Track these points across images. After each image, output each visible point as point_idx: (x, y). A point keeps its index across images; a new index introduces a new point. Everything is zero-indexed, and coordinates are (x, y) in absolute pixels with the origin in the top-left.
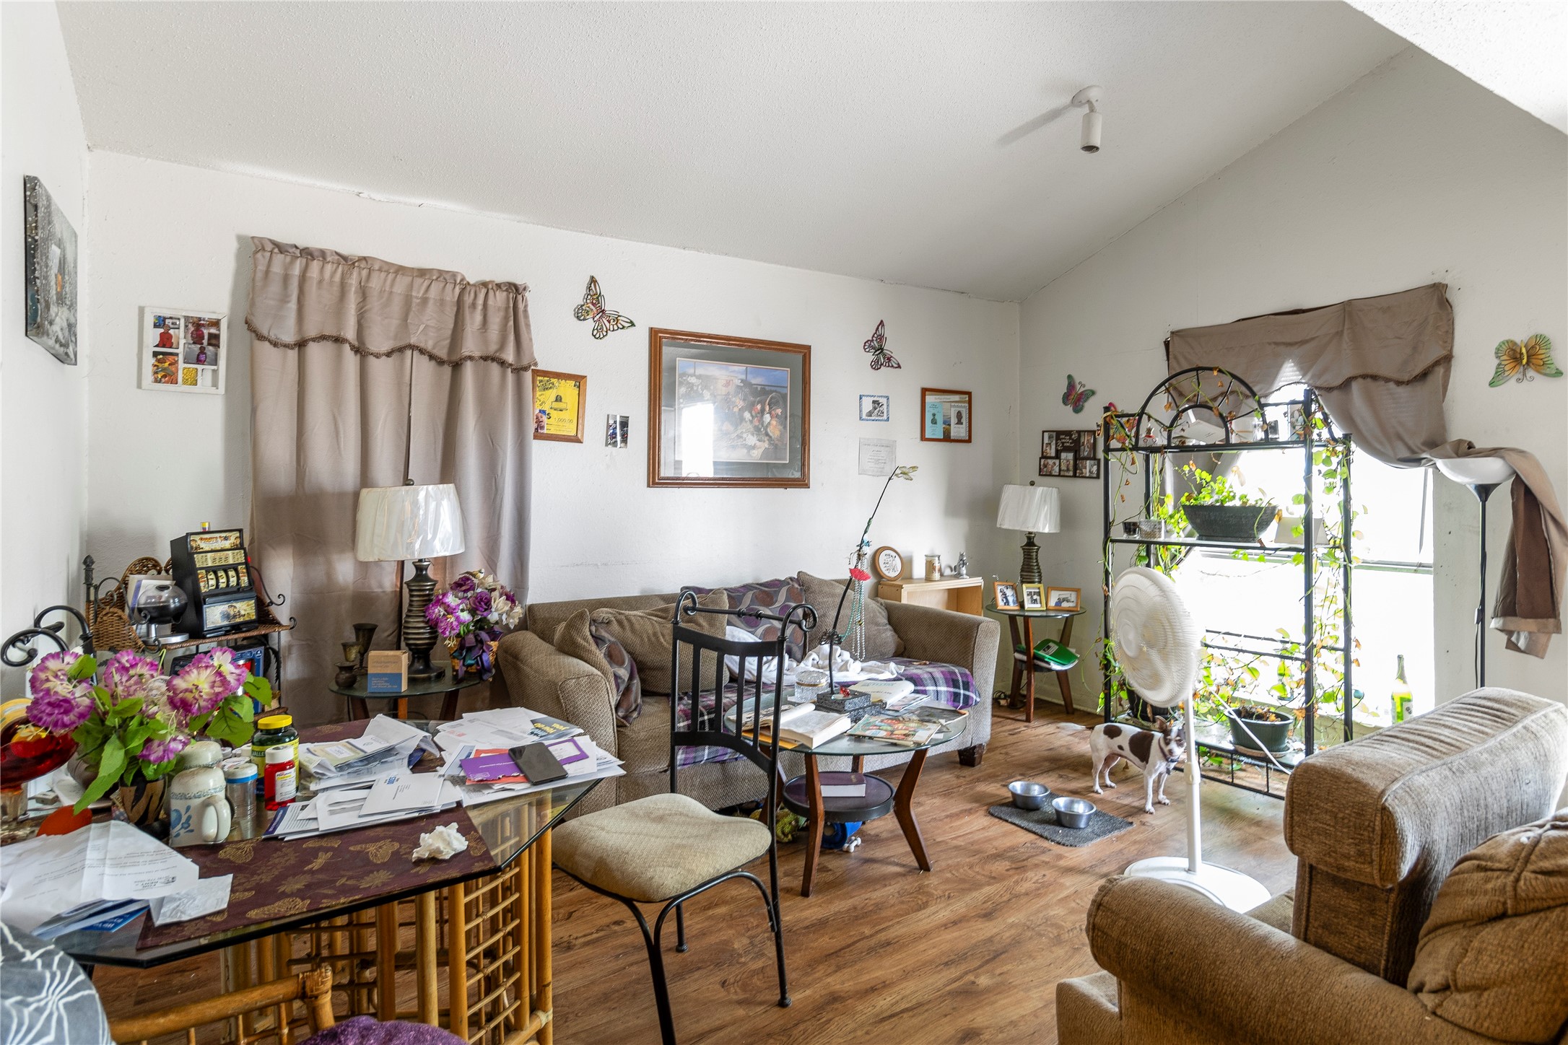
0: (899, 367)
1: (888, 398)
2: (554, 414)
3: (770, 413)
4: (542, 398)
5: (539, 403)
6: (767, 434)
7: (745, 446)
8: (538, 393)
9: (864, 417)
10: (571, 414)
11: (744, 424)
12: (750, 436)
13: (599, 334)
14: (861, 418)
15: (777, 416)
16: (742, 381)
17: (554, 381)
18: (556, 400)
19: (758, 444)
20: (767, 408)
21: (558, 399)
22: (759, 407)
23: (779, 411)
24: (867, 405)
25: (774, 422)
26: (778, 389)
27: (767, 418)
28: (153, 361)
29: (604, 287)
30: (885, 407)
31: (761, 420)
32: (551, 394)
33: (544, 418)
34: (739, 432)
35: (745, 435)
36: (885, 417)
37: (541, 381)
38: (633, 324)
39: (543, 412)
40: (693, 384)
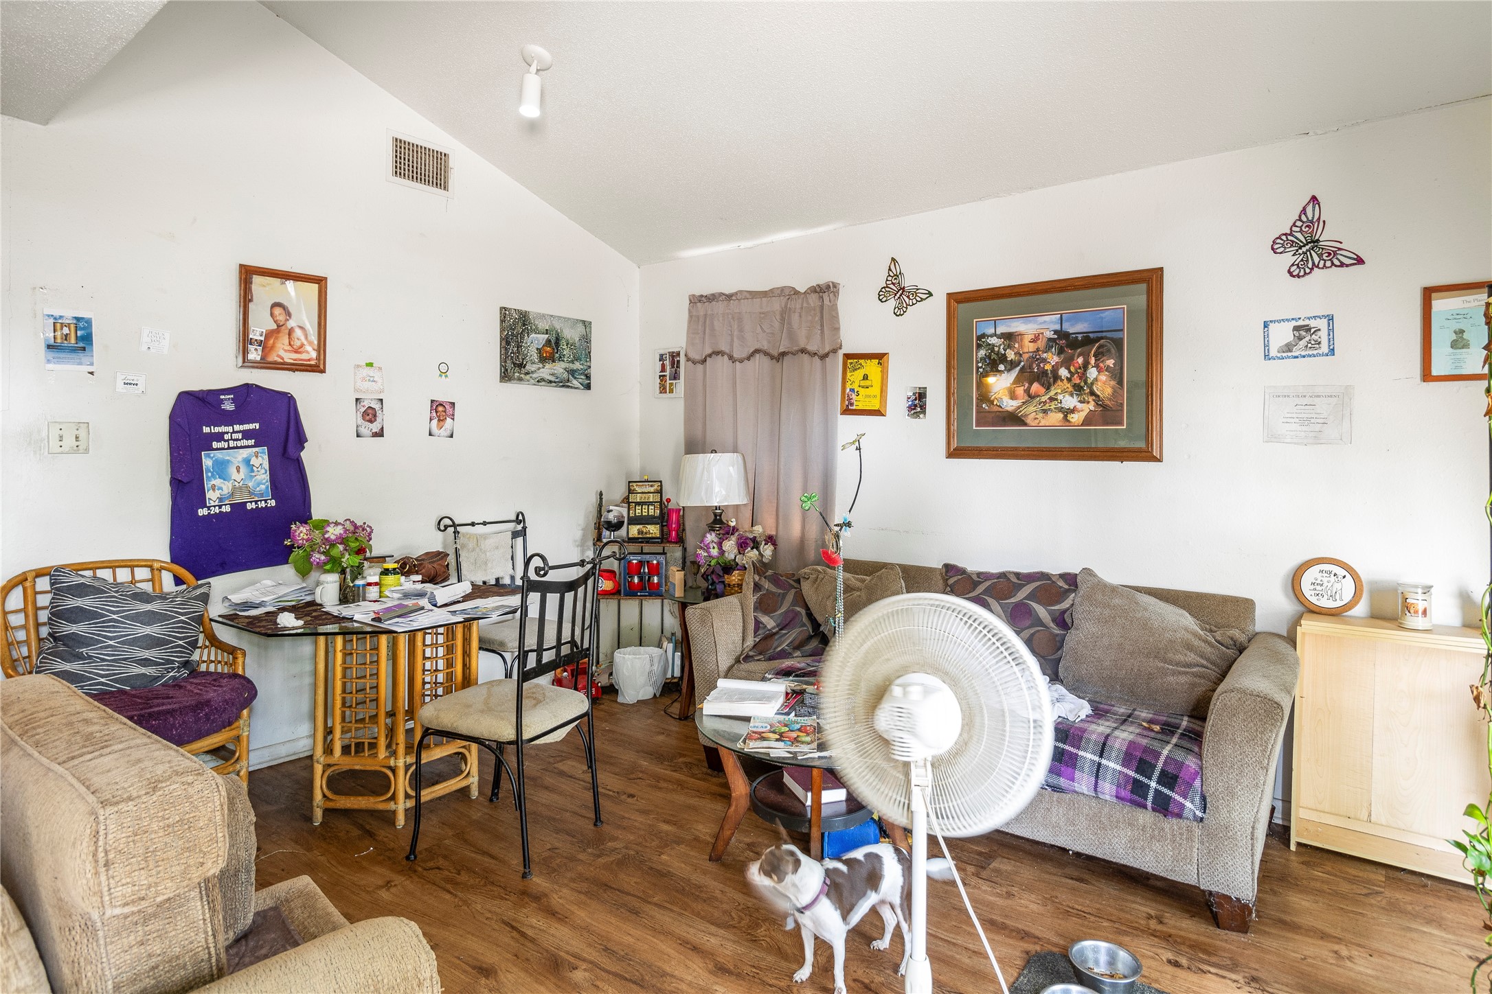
0: (1360, 261)
1: (1330, 319)
2: (862, 391)
3: (1097, 366)
4: (852, 378)
5: (850, 382)
6: (1092, 393)
7: (1061, 410)
8: (849, 374)
9: (1273, 353)
10: (876, 390)
11: (1059, 382)
12: (1068, 397)
13: (899, 312)
14: (1267, 357)
15: (1108, 369)
16: (1056, 332)
17: (862, 361)
18: (864, 379)
19: (1079, 406)
20: (1093, 361)
21: (865, 377)
22: (1080, 360)
23: (1111, 362)
24: (1282, 335)
25: (1103, 378)
26: (1108, 335)
27: (1092, 373)
28: (659, 381)
29: (904, 267)
30: (1323, 335)
31: (1083, 377)
32: (859, 374)
33: (854, 396)
34: (1052, 393)
35: (1060, 397)
36: (1324, 348)
37: (851, 363)
38: (930, 294)
39: (852, 390)
40: (994, 345)
